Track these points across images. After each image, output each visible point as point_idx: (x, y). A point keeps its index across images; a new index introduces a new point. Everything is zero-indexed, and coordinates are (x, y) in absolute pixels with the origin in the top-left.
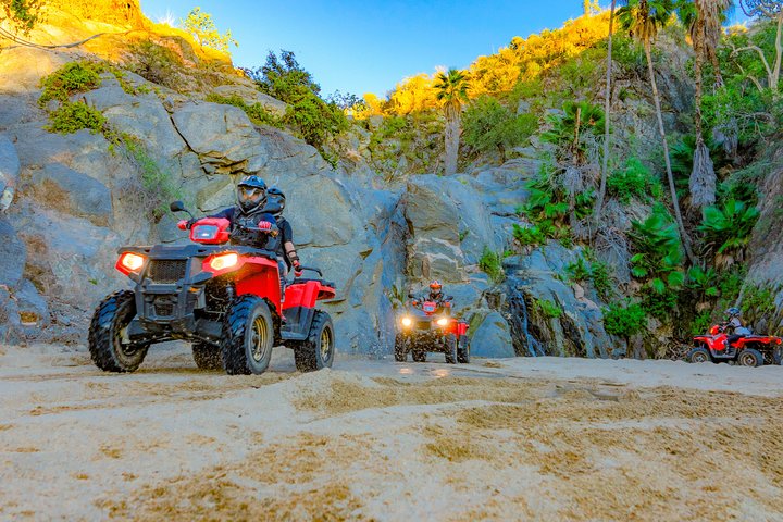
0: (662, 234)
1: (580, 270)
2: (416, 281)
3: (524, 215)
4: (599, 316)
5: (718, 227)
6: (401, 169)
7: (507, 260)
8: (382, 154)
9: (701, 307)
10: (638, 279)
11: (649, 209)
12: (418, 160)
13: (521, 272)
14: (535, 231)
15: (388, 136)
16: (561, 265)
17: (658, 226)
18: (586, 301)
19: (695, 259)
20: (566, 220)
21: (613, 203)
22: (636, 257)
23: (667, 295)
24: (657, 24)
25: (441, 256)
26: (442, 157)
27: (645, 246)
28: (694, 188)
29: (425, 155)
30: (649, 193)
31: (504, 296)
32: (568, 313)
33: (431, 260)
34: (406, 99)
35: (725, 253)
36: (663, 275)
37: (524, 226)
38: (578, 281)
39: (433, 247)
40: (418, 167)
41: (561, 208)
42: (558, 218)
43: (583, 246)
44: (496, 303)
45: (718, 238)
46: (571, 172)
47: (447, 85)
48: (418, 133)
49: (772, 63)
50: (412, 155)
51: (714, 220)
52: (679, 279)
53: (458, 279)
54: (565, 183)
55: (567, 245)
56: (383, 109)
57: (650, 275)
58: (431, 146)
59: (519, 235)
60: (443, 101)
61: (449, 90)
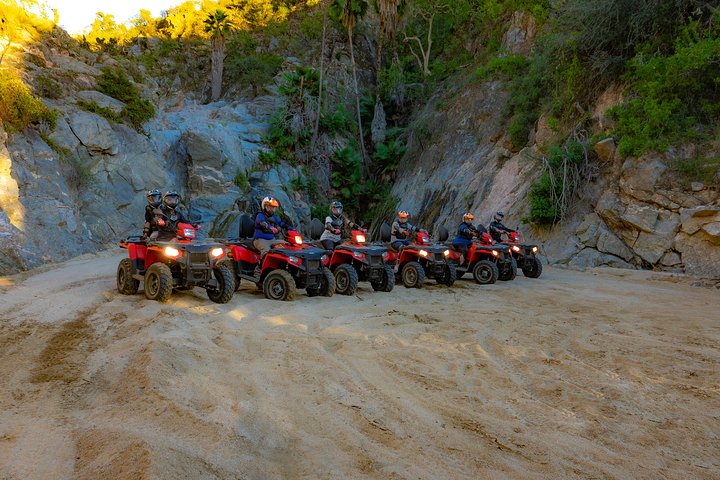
0: (351, 159)
1: (299, 183)
2: (193, 192)
3: (266, 143)
4: (308, 212)
5: (383, 157)
6: (176, 86)
7: (254, 175)
8: (159, 71)
9: (371, 205)
10: (336, 188)
11: (347, 140)
12: (190, 79)
13: (261, 184)
14: (273, 155)
15: (164, 55)
16: (288, 179)
17: (348, 155)
18: (302, 202)
19: (371, 175)
20: (293, 149)
21: (325, 136)
22: (334, 174)
23: (351, 198)
24: (358, 16)
25: (210, 178)
26: (209, 77)
27: (341, 167)
28: (374, 130)
29: (196, 75)
30: (349, 130)
31: (248, 203)
32: (286, 213)
33: (204, 181)
34: (179, 21)
35: (387, 173)
36: (350, 187)
37: (266, 150)
38: (298, 190)
39: (205, 172)
40: (190, 85)
41: (290, 140)
42: (288, 146)
43: (303, 165)
44: (244, 207)
45: (385, 163)
46: (296, 118)
47: (213, 22)
48: (190, 55)
49: (425, 51)
50: (185, 75)
51: (382, 152)
52: (359, 189)
53: (221, 192)
54: (292, 126)
55: (294, 166)
56: (158, 28)
57: (342, 186)
58: (201, 68)
59: (262, 157)
60: (210, 33)
61: (215, 26)
